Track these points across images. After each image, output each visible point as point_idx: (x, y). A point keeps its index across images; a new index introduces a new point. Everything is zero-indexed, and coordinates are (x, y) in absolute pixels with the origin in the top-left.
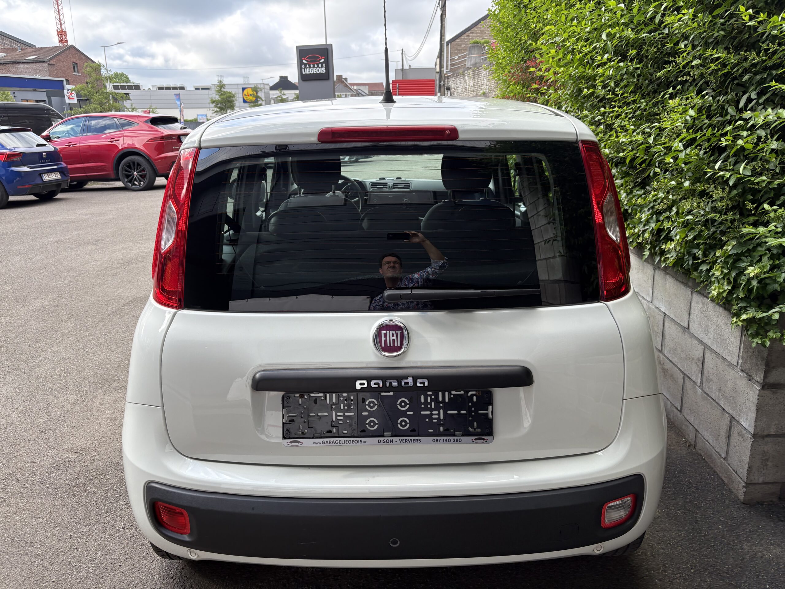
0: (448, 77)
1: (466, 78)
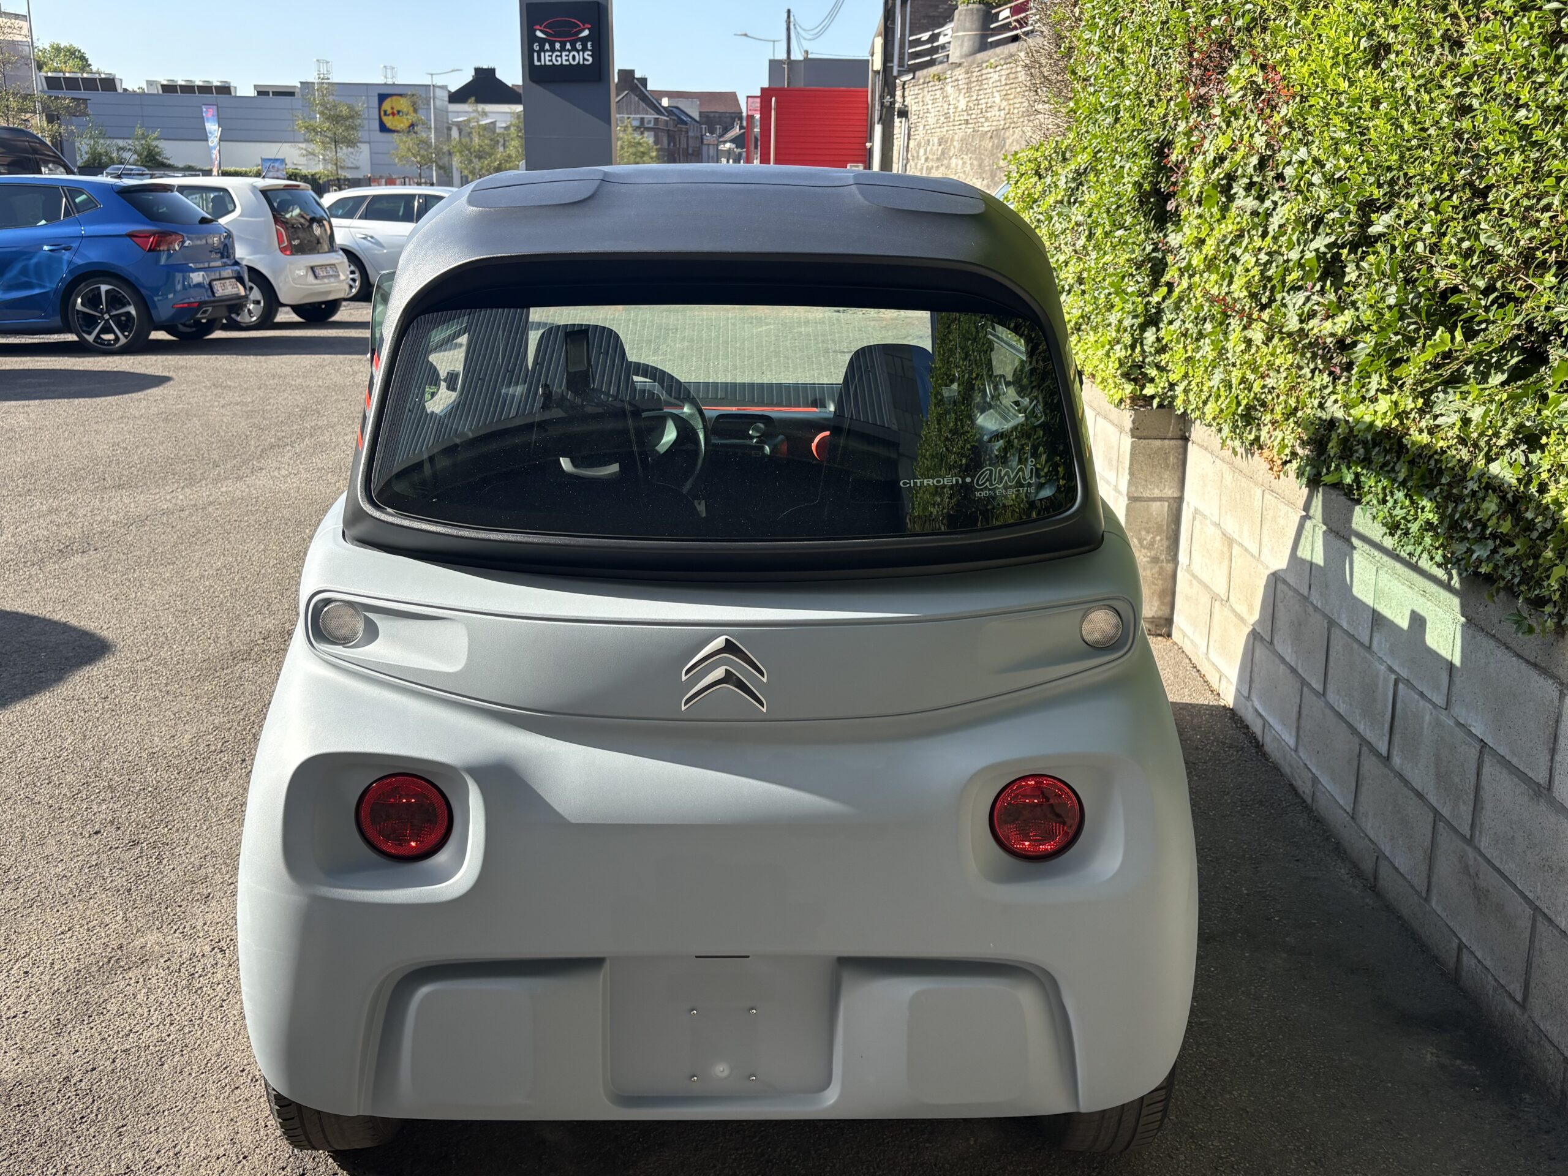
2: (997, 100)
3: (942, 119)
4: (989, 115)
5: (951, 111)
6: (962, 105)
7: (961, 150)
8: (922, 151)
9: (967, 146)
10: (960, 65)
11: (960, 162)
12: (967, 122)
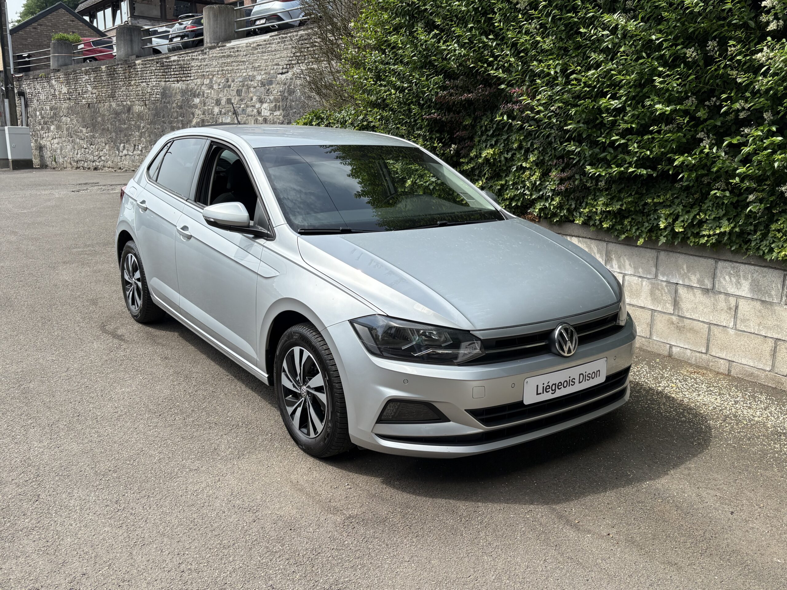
0: (19, 79)
1: (53, 82)
2: (90, 88)
3: (51, 97)
4: (85, 96)
5: (57, 93)
6: (65, 90)
7: (68, 113)
8: (38, 113)
9: (71, 111)
10: (59, 70)
11: (69, 119)
12: (69, 99)
